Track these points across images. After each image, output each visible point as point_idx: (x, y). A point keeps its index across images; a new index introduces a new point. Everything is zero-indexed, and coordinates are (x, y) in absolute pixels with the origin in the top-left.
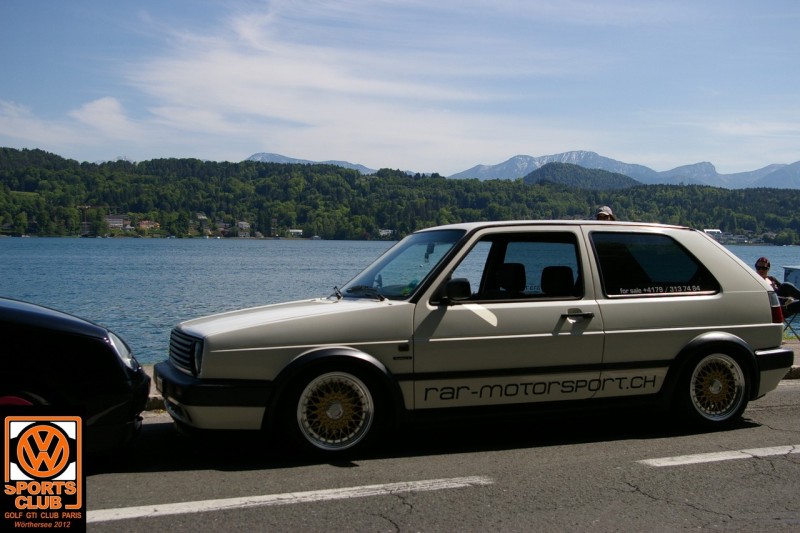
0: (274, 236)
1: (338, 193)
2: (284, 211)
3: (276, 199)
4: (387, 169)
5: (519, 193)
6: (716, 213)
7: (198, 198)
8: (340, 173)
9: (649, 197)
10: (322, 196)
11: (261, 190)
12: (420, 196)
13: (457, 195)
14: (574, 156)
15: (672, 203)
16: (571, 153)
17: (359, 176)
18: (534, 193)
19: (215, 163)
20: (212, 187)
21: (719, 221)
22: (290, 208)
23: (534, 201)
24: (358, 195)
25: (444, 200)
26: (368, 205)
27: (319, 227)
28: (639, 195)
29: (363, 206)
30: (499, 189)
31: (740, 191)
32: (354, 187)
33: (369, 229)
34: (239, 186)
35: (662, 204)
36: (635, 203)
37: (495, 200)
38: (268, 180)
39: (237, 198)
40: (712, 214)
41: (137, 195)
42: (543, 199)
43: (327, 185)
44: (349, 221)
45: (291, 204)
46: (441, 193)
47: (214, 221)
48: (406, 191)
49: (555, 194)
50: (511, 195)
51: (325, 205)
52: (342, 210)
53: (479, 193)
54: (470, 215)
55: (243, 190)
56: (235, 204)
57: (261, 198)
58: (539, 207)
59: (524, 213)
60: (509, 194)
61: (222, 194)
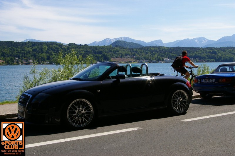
0: (41, 64)
1: (58, 51)
2: (43, 56)
3: (39, 53)
4: (71, 43)
5: (111, 50)
6: (166, 54)
7: (15, 53)
8: (57, 45)
9: (147, 50)
10: (53, 52)
11: (34, 50)
12: (82, 51)
13: (93, 50)
15: (154, 51)
16: (122, 37)
17: (63, 45)
18: (115, 49)
19: (18, 42)
20: (19, 50)
21: (168, 56)
22: (44, 55)
23: (115, 52)
24: (64, 51)
25: (89, 52)
27: (54, 61)
28: (145, 49)
30: (105, 48)
31: (172, 48)
32: (62, 49)
34: (27, 49)
35: (151, 52)
36: (144, 52)
37: (104, 52)
38: (36, 47)
39: (27, 53)
40: (165, 54)
42: (118, 51)
43: (54, 48)
45: (44, 54)
46: (88, 50)
47: (21, 60)
49: (121, 49)
50: (109, 50)
51: (55, 54)
53: (100, 50)
54: (98, 56)
55: (29, 50)
56: (27, 54)
57: (34, 52)
58: (117, 54)
59: (113, 55)
60: (108, 50)
61: (22, 52)
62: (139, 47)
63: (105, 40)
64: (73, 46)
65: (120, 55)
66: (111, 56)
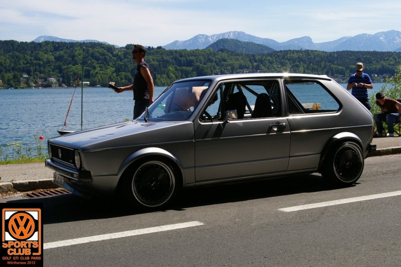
0: (73, 86)
1: (105, 59)
2: (76, 71)
3: (69, 64)
5: (211, 57)
6: (323, 66)
8: (103, 47)
9: (283, 57)
10: (96, 62)
11: (58, 59)
12: (153, 60)
13: (175, 59)
14: (232, 34)
16: (230, 32)
17: (114, 48)
18: (219, 57)
19: (26, 42)
20: (28, 57)
21: (325, 70)
22: (78, 68)
23: (220, 61)
24: (117, 60)
25: (167, 62)
26: (126, 66)
27: (99, 80)
28: (278, 56)
29: (123, 67)
30: (199, 55)
31: (334, 52)
32: (114, 56)
34: (45, 57)
35: (291, 62)
36: (276, 61)
38: (62, 53)
39: (45, 64)
40: (321, 66)
42: (225, 60)
43: (98, 55)
44: (117, 76)
45: (79, 67)
46: (166, 58)
47: (34, 78)
50: (206, 58)
51: (100, 67)
52: (110, 70)
53: (188, 58)
54: (185, 71)
55: (47, 59)
56: (44, 67)
57: (58, 63)
58: (222, 65)
59: (214, 69)
61: (35, 61)
62: (266, 52)
63: (196, 38)
65: (229, 68)
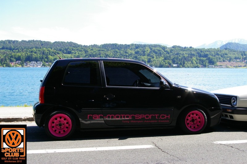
1: (160, 53)
2: (143, 59)
3: (141, 55)
4: (175, 46)
5: (218, 53)
7: (117, 55)
8: (161, 47)
10: (155, 54)
11: (136, 53)
12: (186, 54)
13: (198, 53)
16: (236, 39)
17: (167, 48)
18: (223, 52)
19: (122, 44)
20: (122, 52)
23: (223, 55)
24: (166, 54)
25: (194, 55)
26: (170, 57)
27: (154, 64)
29: (168, 57)
30: (212, 51)
32: (165, 51)
33: (170, 64)
34: (130, 51)
37: (210, 55)
38: (138, 50)
39: (129, 55)
41: (100, 55)
42: (226, 54)
43: (157, 51)
44: (164, 62)
45: (146, 57)
46: (193, 53)
48: (182, 52)
49: (230, 52)
51: (156, 57)
52: (161, 59)
53: (205, 53)
54: (202, 60)
55: (131, 53)
56: (129, 57)
57: (136, 55)
58: (225, 57)
59: (220, 59)
60: (215, 53)
61: (124, 54)
64: (177, 49)
65: (229, 59)
66: (217, 60)
